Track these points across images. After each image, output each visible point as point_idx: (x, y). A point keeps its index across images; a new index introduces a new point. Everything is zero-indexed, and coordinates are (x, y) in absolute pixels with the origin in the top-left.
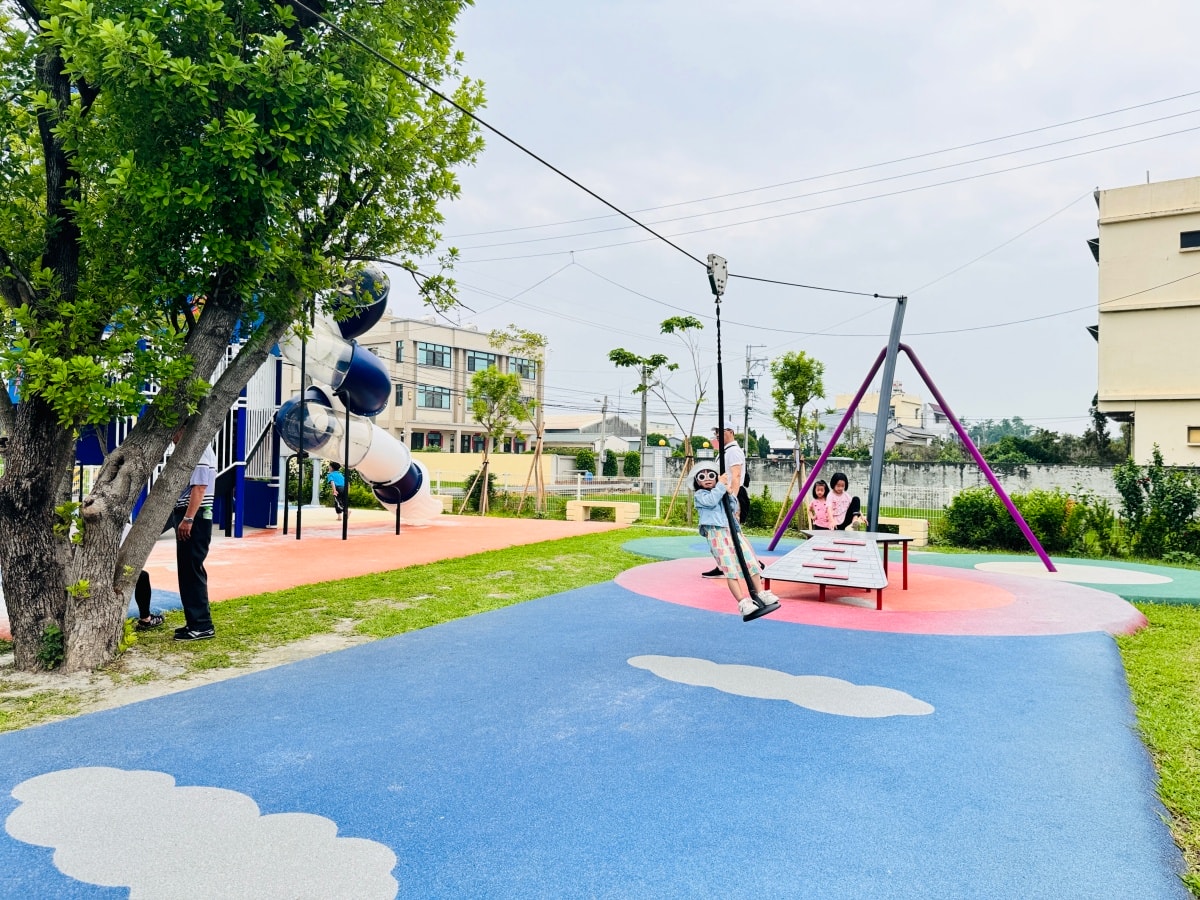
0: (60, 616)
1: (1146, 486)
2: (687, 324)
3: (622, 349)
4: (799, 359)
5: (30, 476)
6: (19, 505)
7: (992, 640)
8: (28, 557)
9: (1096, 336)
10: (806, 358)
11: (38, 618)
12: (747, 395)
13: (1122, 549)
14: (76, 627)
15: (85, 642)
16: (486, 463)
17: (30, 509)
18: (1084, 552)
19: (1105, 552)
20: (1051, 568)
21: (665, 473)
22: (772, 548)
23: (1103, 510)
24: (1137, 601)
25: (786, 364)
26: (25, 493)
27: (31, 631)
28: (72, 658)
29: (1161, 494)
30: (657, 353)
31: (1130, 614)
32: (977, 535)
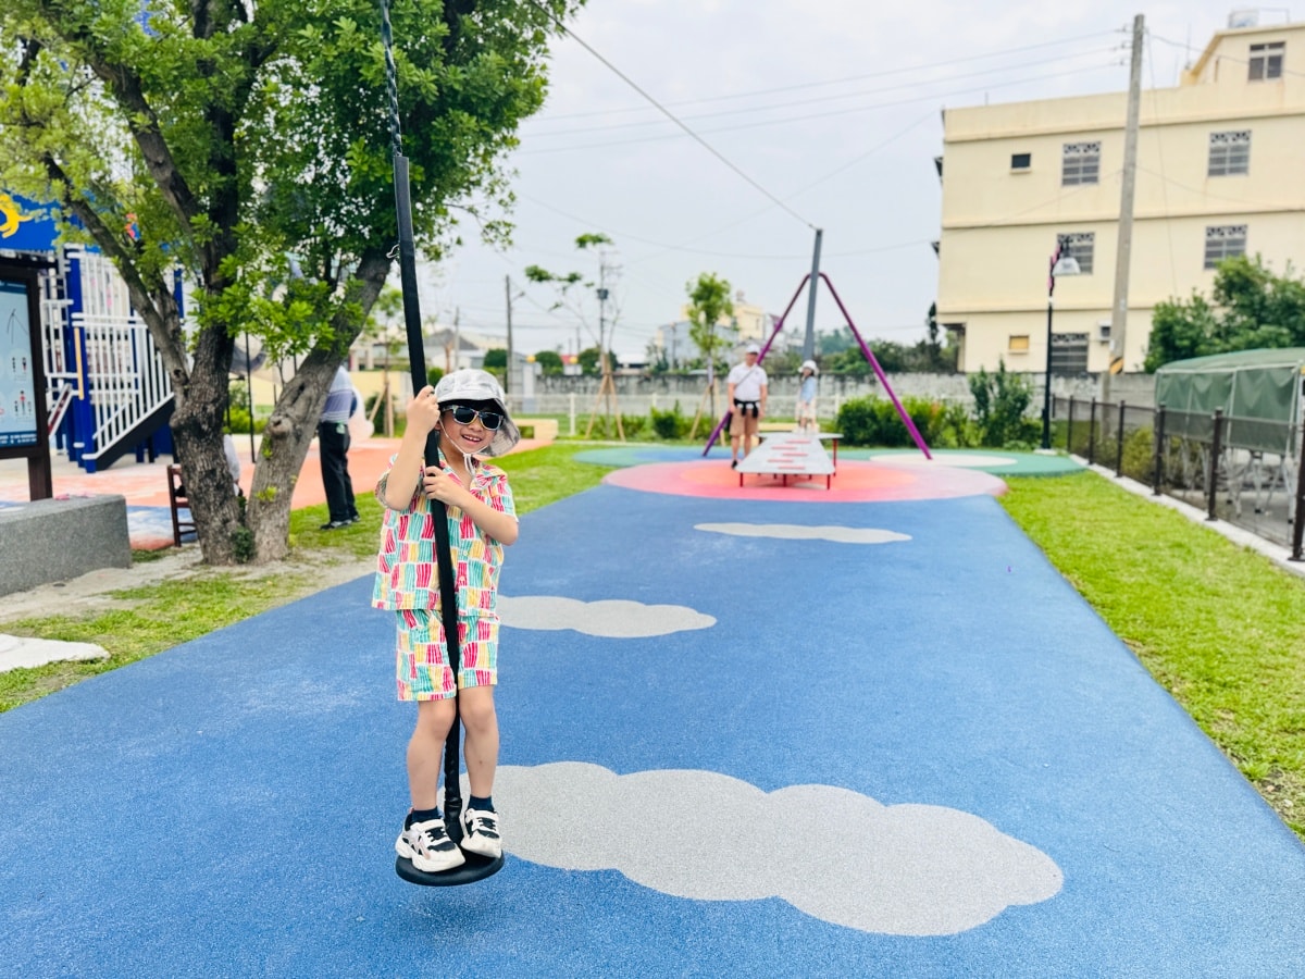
0: (242, 519)
1: (991, 388)
2: (598, 240)
3: (536, 267)
4: (712, 280)
5: (214, 402)
6: (205, 427)
7: (918, 502)
8: (213, 471)
9: (937, 250)
10: (718, 280)
11: (225, 522)
12: (602, 306)
13: (974, 442)
14: (262, 527)
15: (271, 538)
16: (387, 384)
17: (213, 430)
18: (945, 445)
19: (959, 445)
20: (929, 457)
21: (536, 391)
22: (705, 454)
23: (959, 410)
24: (999, 475)
25: (701, 284)
26: (210, 417)
27: (221, 532)
28: (262, 552)
29: (1003, 395)
30: (573, 271)
31: (998, 484)
32: (861, 435)
